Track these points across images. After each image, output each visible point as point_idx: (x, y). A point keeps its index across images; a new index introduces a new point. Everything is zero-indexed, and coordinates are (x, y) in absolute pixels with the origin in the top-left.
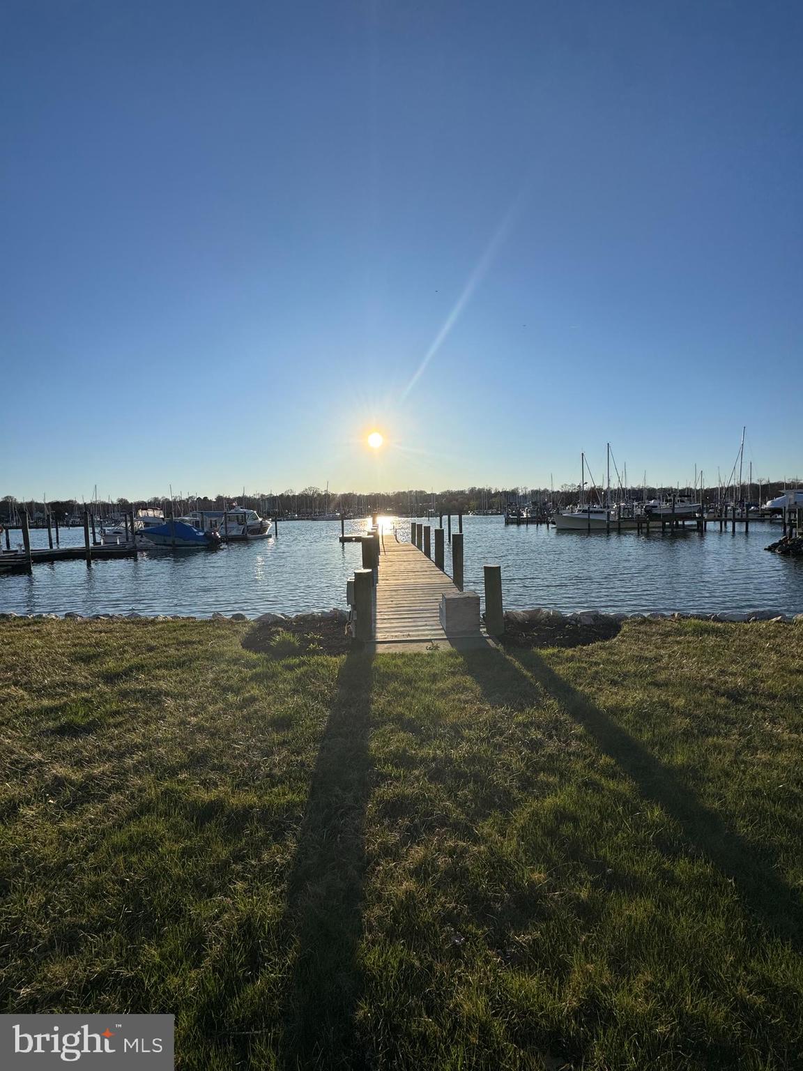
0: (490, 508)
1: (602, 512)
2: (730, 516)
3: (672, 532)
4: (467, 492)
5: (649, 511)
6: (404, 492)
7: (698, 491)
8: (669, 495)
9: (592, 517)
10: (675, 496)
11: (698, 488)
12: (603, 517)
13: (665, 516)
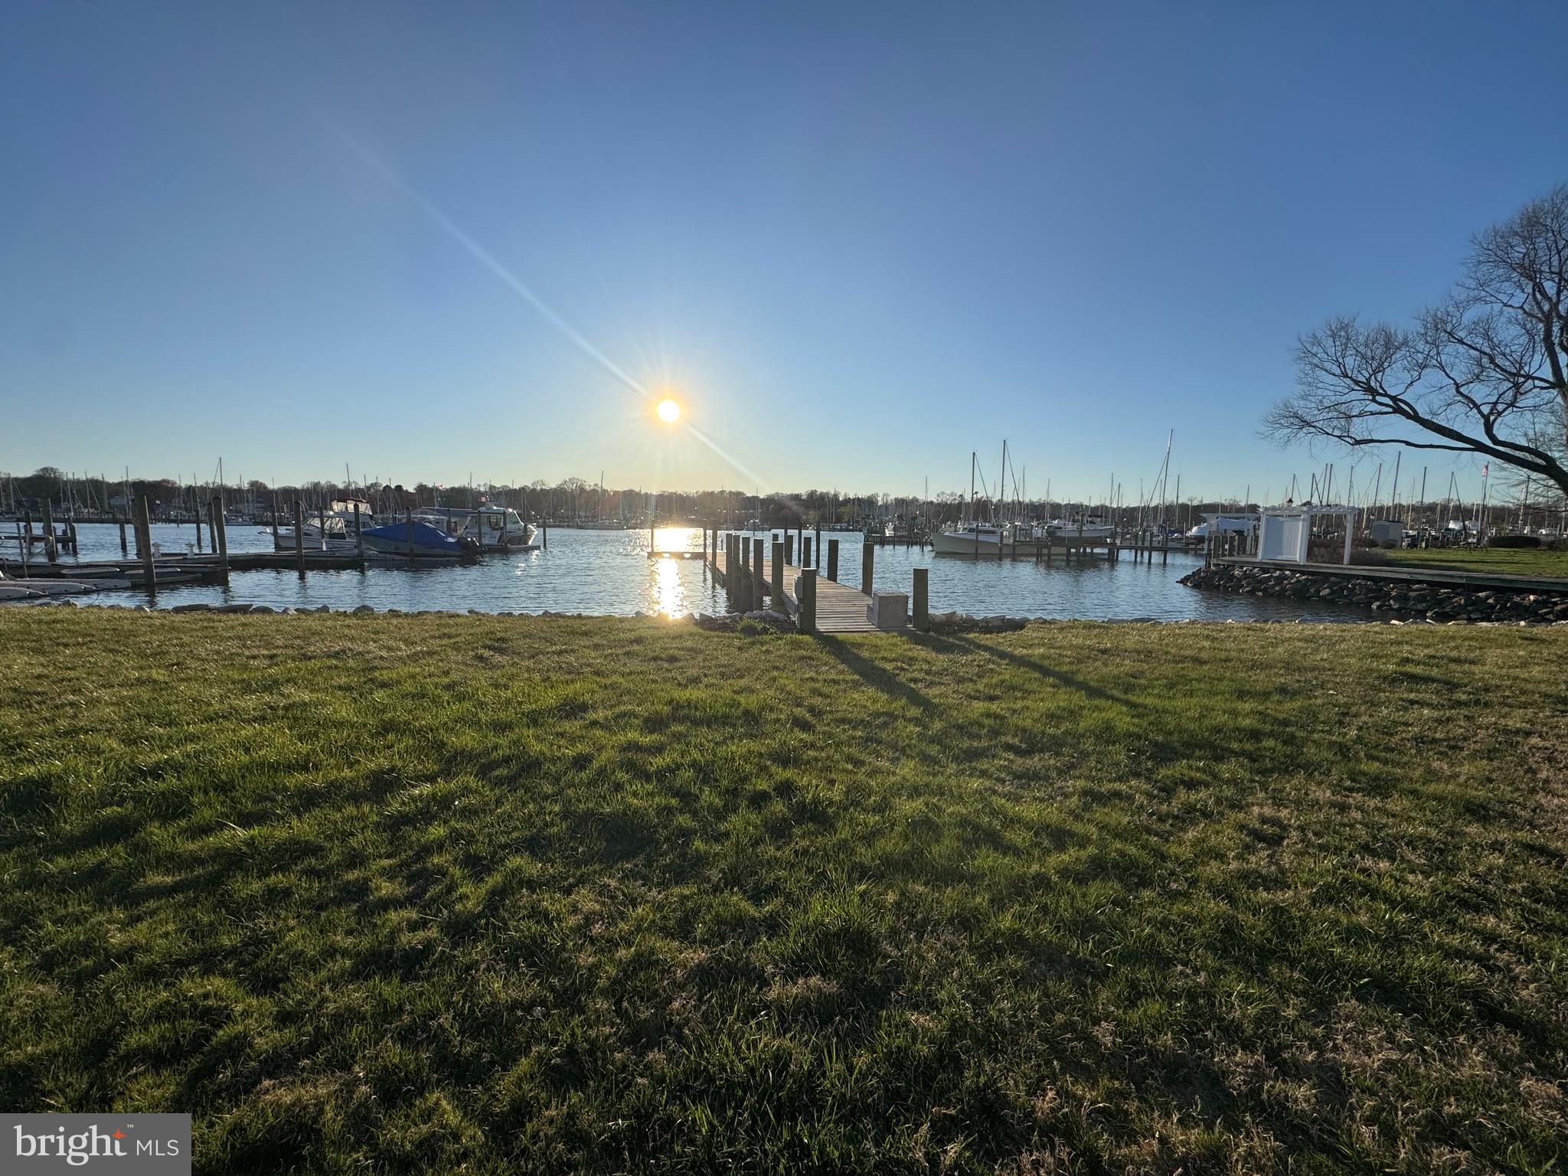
0: (839, 520)
1: (993, 532)
2: (1147, 544)
3: (1078, 561)
4: (804, 497)
5: (1051, 533)
6: (712, 493)
7: (1114, 510)
8: (1077, 513)
9: (982, 538)
10: (1083, 515)
11: (1115, 506)
12: (995, 539)
13: (1071, 539)
